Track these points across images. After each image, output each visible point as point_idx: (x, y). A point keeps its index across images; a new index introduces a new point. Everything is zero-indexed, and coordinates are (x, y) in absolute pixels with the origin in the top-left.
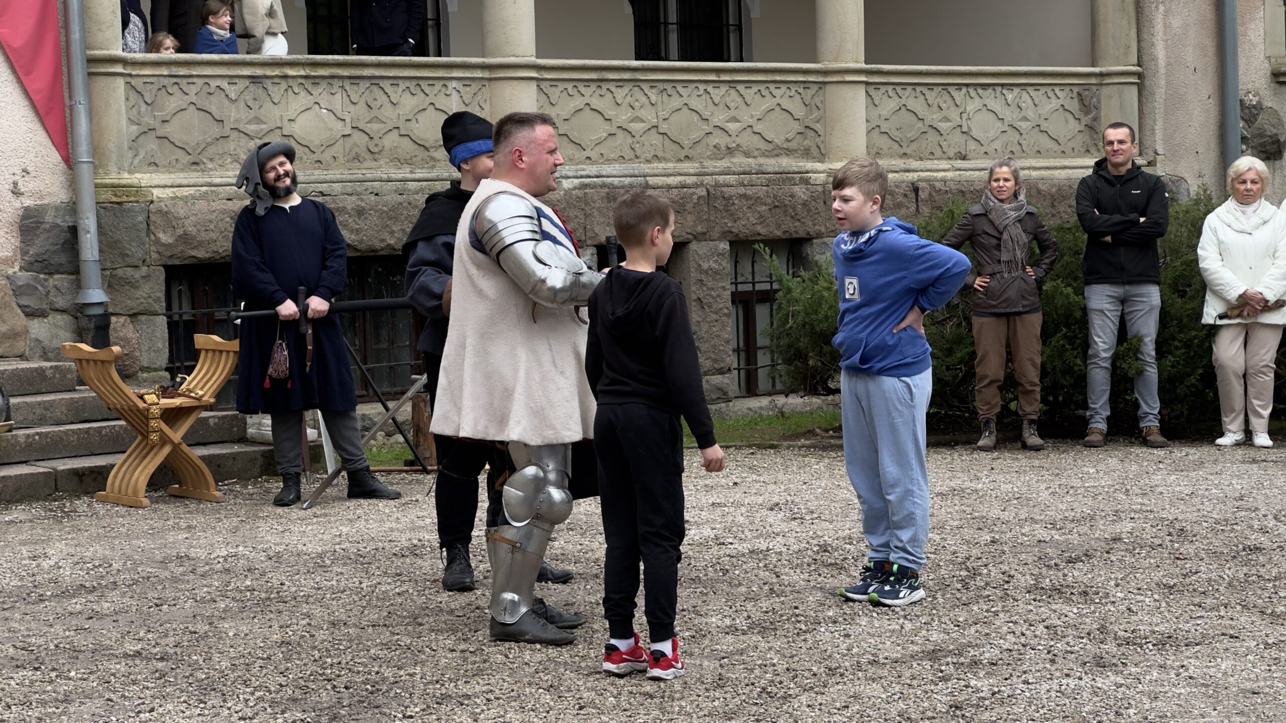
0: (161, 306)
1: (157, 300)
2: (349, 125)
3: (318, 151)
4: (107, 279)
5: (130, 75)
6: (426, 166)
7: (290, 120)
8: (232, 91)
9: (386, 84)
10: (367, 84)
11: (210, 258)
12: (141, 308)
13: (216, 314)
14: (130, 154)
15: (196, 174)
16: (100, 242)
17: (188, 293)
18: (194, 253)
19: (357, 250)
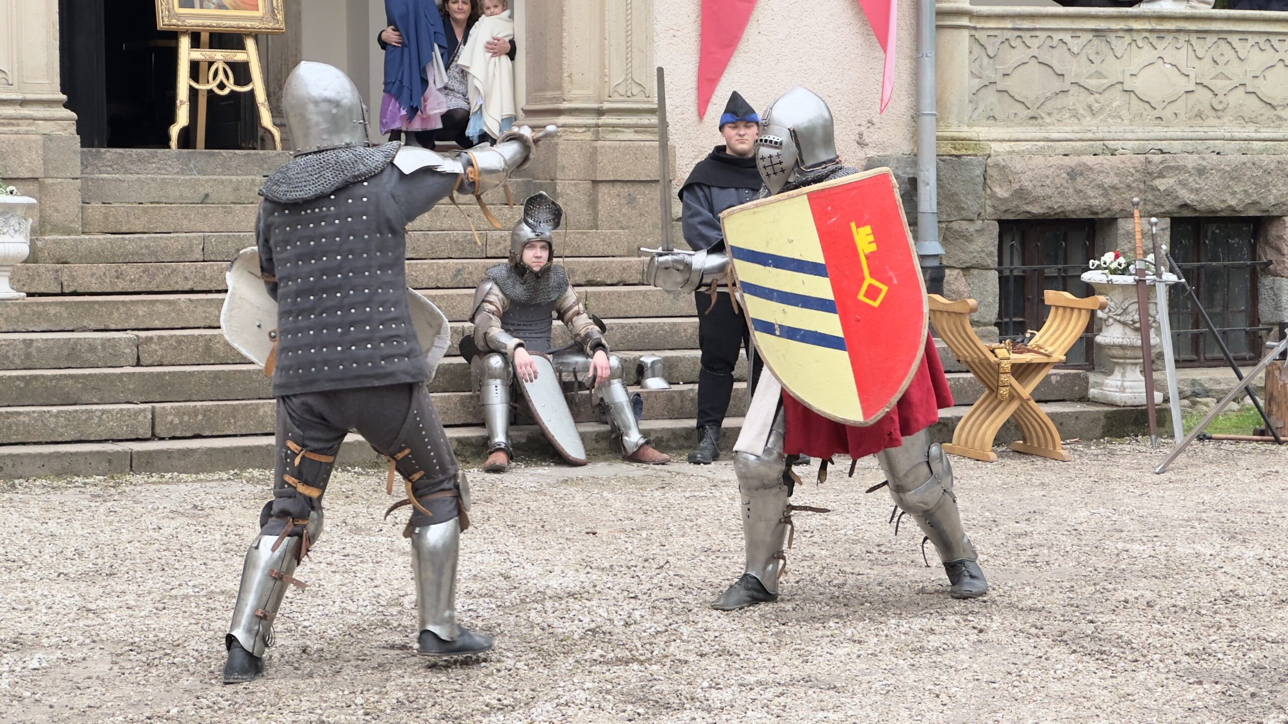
0: (993, 261)
1: (990, 254)
2: (1193, 81)
3: (1159, 107)
4: (943, 231)
5: (975, 28)
6: (1272, 125)
7: (1132, 75)
8: (1075, 45)
9: (1234, 39)
10: (1214, 38)
11: (1044, 214)
12: (974, 262)
13: (1046, 271)
14: (971, 107)
15: (1033, 129)
16: (938, 194)
17: (1019, 248)
18: (1029, 208)
19: (1195, 210)
